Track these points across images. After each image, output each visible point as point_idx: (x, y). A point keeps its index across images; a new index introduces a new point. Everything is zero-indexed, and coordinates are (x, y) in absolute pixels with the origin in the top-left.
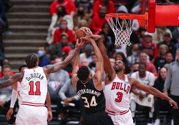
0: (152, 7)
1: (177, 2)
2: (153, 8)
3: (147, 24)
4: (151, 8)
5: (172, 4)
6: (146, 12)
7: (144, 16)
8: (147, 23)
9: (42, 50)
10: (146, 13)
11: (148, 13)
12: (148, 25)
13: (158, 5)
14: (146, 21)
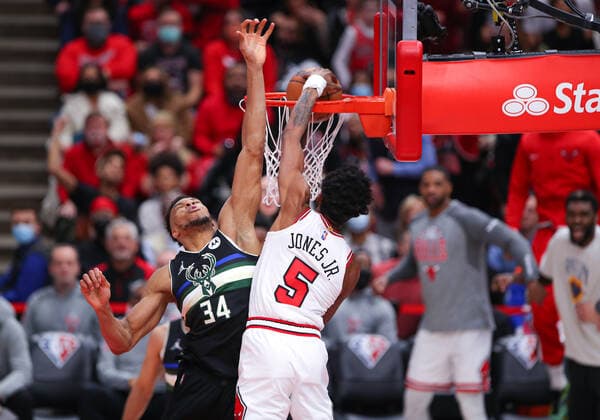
0: (408, 69)
1: (496, 52)
2: (412, 72)
3: (392, 131)
4: (406, 72)
5: (480, 57)
6: (390, 87)
7: (380, 100)
8: (392, 125)
9: (27, 222)
10: (388, 89)
11: (393, 89)
12: (395, 133)
13: (430, 60)
14: (390, 117)
